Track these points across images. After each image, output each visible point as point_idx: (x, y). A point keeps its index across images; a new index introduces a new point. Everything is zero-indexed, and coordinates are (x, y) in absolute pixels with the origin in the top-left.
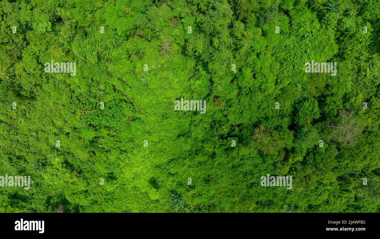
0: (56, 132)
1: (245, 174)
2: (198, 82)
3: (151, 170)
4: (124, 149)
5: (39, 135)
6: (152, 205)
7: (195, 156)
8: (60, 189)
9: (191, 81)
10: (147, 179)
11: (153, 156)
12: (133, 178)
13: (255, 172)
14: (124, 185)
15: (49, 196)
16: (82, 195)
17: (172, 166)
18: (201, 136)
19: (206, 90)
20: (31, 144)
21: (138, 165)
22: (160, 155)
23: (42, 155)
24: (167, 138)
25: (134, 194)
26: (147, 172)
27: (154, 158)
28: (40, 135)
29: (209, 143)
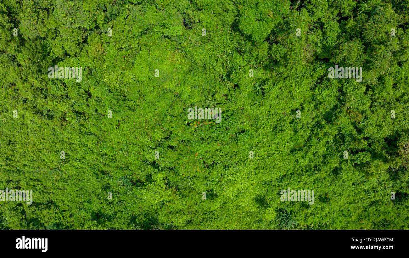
0: (152, 145)
1: (367, 192)
2: (326, 92)
3: (258, 187)
4: (228, 164)
5: (129, 149)
6: (255, 225)
7: (316, 172)
8: (146, 208)
9: (317, 90)
10: (252, 197)
11: (262, 171)
12: (237, 196)
13: (379, 189)
14: (225, 203)
15: (132, 215)
16: (179, 215)
17: (286, 183)
18: (322, 150)
19: (334, 101)
20: (117, 158)
21: (242, 181)
22: (270, 171)
23: (130, 171)
24: (278, 153)
25: (236, 213)
26: (252, 189)
27: (263, 174)
28: (131, 149)
29: (334, 158)
